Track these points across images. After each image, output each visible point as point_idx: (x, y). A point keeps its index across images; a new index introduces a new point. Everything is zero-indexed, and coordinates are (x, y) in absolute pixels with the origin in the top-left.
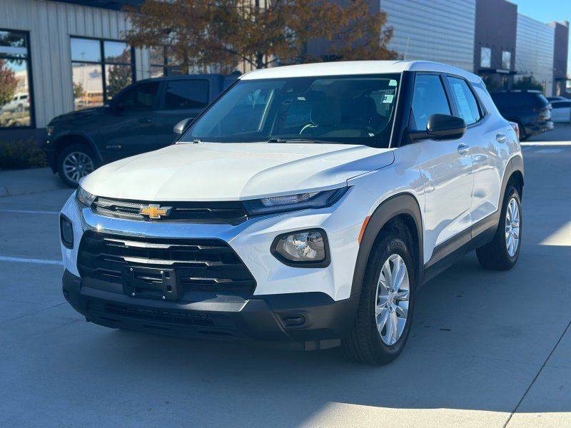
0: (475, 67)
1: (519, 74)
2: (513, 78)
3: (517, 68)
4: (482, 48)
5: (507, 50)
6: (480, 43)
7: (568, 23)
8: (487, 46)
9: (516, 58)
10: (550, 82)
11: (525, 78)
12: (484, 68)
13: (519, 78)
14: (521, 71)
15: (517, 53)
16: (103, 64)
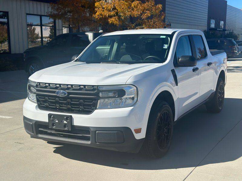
0: (208, 28)
2: (225, 32)
4: (211, 20)
5: (223, 20)
6: (210, 17)
9: (226, 24)
11: (230, 32)
12: (211, 28)
14: (228, 30)
16: (41, 25)
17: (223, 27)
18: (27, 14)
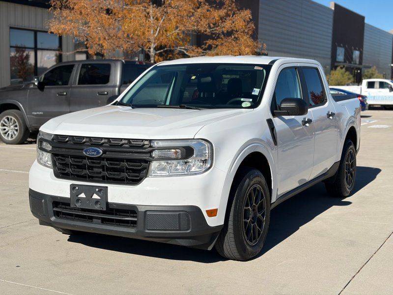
0: (332, 61)
4: (338, 48)
5: (357, 49)
8: (342, 46)
9: (364, 56)
12: (338, 62)
15: (364, 52)
16: (36, 49)
17: (357, 61)
18: (11, 28)
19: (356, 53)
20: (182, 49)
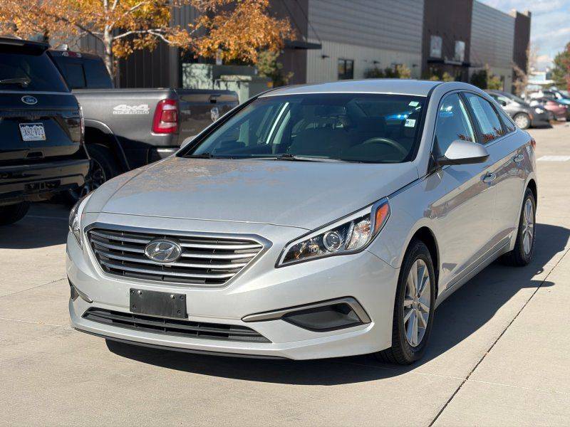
0: (423, 57)
1: (474, 67)
2: (467, 72)
3: (472, 61)
4: (432, 37)
5: (461, 39)
6: (429, 31)
7: (530, 13)
8: (437, 34)
9: (471, 49)
10: (509, 77)
11: (481, 71)
12: (433, 58)
13: (475, 71)
14: (476, 64)
15: (472, 43)
17: (462, 56)
19: (461, 46)
20: (158, 32)
